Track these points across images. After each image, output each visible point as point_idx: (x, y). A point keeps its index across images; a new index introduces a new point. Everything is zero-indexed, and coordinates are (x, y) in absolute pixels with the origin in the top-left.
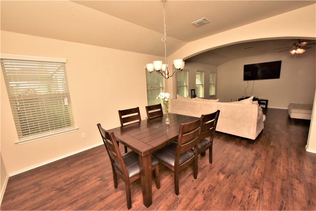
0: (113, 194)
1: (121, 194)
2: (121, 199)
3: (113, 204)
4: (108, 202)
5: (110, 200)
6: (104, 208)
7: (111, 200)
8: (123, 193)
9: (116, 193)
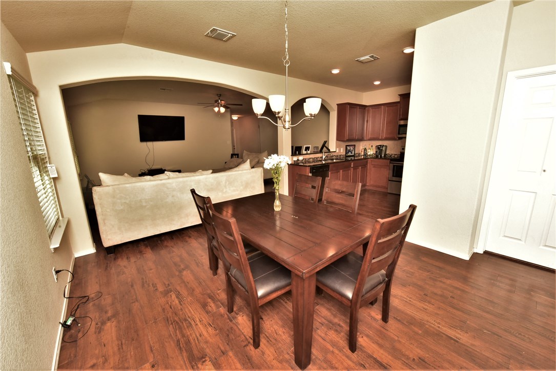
0: (369, 352)
1: (365, 338)
2: (374, 335)
3: (388, 346)
4: (387, 355)
5: (382, 354)
6: (401, 360)
7: (382, 351)
8: (361, 336)
9: (364, 347)
